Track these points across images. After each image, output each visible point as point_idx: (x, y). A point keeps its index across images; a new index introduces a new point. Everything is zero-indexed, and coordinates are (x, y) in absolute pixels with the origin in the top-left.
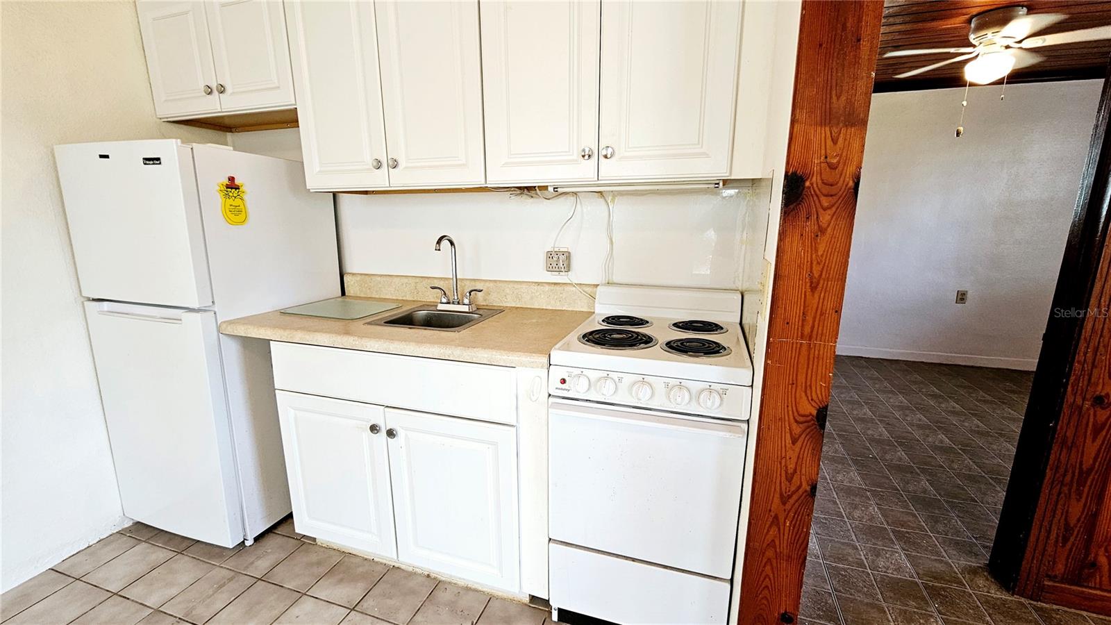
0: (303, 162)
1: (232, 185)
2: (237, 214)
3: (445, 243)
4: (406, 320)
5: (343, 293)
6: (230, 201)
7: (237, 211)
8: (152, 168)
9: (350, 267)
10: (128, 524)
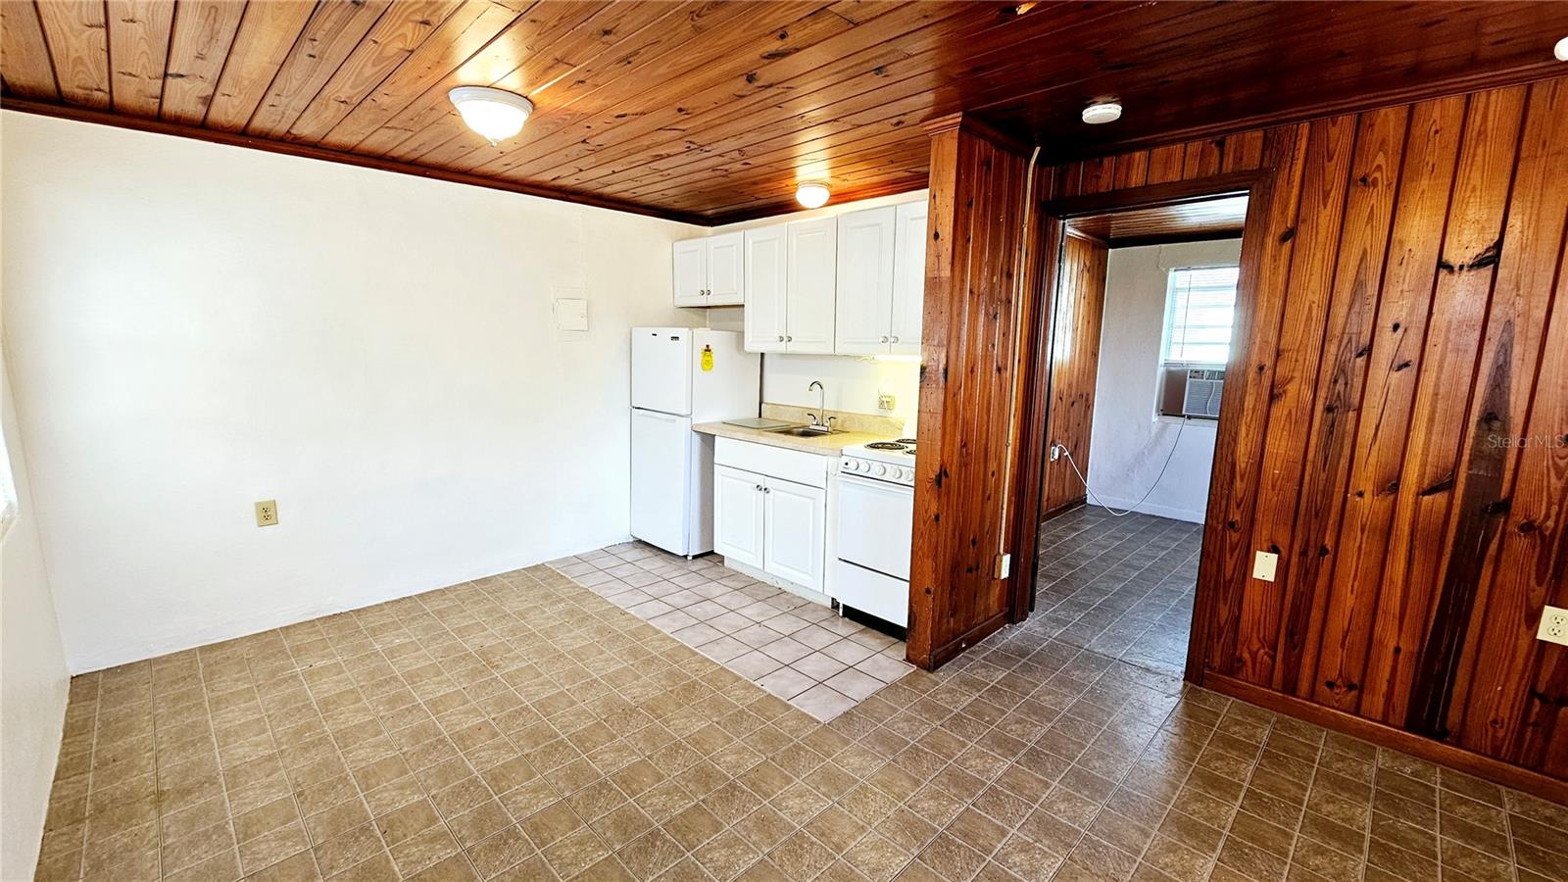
0: (743, 332)
1: (708, 349)
2: (707, 365)
3: (816, 386)
4: (788, 432)
5: (760, 416)
6: (706, 358)
7: (708, 363)
8: (675, 342)
9: (766, 399)
10: (632, 540)
